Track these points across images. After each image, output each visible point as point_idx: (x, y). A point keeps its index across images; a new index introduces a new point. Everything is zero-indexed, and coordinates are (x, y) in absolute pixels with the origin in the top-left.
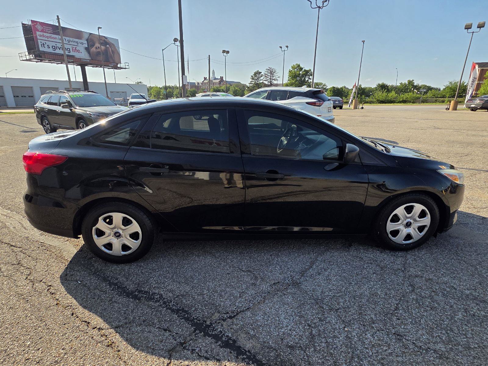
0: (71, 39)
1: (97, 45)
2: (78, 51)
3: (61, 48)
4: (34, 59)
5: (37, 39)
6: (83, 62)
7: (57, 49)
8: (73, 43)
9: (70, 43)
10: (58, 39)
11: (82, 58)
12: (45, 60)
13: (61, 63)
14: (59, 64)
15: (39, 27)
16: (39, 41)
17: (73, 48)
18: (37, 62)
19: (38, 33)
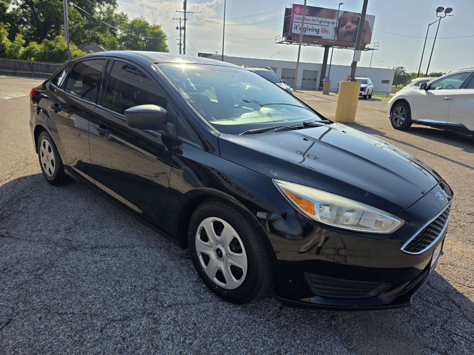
0: (324, 19)
1: (349, 24)
2: (327, 32)
3: (311, 30)
4: (286, 41)
5: (293, 22)
6: (329, 43)
7: (307, 30)
8: (324, 24)
9: (322, 24)
10: (311, 20)
11: (328, 39)
12: (294, 42)
13: (308, 45)
14: (306, 45)
15: (298, 10)
16: (294, 23)
17: (323, 29)
18: (288, 44)
19: (295, 16)
